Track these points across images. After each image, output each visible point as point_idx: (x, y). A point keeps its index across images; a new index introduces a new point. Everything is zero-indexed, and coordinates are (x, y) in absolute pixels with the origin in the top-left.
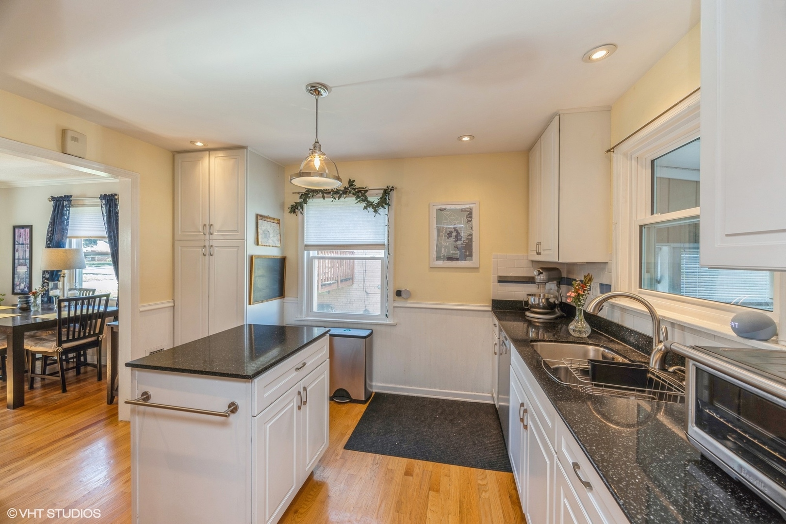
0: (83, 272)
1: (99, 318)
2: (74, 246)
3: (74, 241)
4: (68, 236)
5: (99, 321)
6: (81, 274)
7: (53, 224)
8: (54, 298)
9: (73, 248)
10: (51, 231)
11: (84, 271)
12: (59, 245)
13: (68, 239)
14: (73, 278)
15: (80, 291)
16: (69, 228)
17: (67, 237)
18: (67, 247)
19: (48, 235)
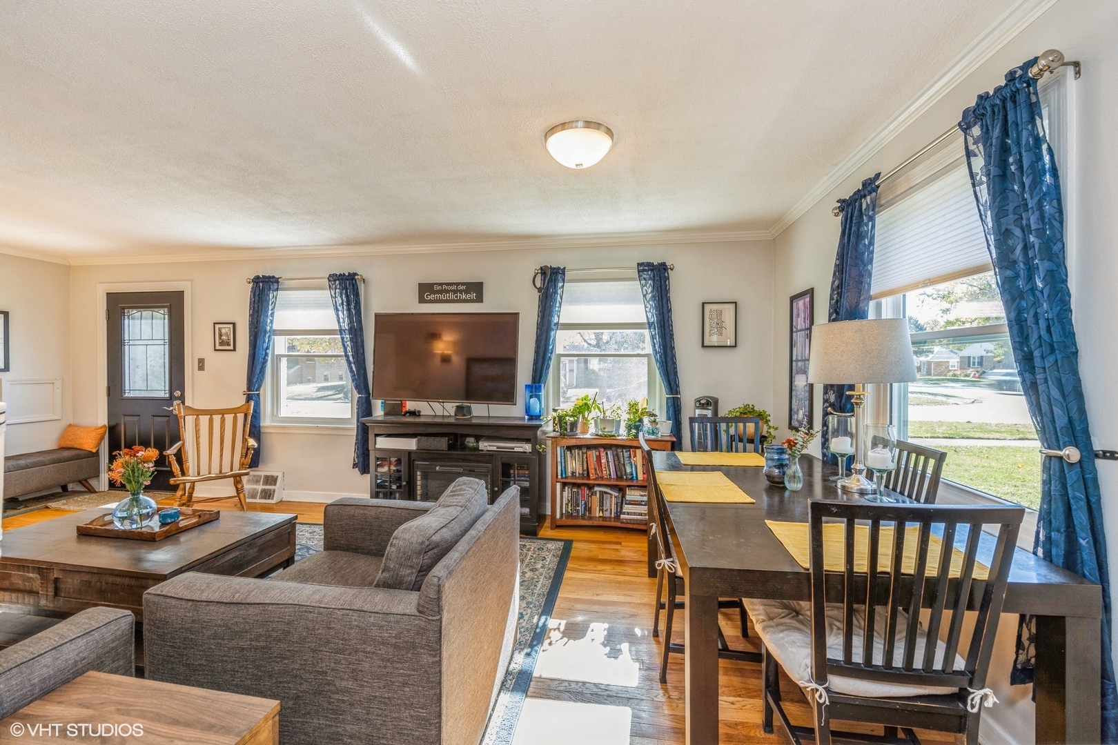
0: (910, 390)
1: (970, 607)
2: (887, 314)
3: (887, 302)
4: (872, 292)
5: (970, 619)
6: (904, 395)
7: (840, 267)
8: (840, 459)
9: (884, 317)
10: (838, 287)
11: (912, 387)
12: (855, 314)
13: (872, 304)
14: (884, 406)
15: (901, 451)
16: (875, 268)
17: (871, 298)
18: (871, 315)
19: (831, 298)
